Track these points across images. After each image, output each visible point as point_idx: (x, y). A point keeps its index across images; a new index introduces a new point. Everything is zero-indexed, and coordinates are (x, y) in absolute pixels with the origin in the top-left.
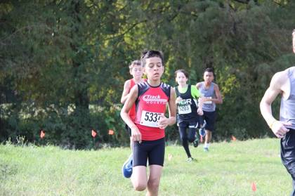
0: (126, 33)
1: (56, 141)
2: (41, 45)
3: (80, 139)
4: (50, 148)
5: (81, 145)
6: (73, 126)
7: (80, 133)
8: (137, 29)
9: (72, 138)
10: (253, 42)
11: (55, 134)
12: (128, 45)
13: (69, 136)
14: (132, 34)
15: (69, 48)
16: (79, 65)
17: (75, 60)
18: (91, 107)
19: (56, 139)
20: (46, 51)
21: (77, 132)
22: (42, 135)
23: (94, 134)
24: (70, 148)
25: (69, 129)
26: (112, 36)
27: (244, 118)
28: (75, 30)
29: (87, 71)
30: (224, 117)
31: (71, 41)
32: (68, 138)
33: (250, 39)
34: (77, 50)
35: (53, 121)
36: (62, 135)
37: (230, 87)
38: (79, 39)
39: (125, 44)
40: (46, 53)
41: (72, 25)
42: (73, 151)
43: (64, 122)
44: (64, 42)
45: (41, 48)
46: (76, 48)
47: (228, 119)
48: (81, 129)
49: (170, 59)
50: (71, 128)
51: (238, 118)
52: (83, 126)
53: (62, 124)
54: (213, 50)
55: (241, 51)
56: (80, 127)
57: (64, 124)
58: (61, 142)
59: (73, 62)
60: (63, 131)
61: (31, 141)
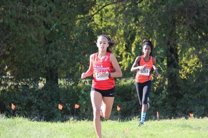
0: (96, 13)
2: (17, 23)
4: (19, 120)
5: (50, 117)
7: (50, 105)
8: (107, 11)
9: (41, 111)
11: (26, 107)
12: (98, 25)
13: (39, 109)
14: (101, 15)
15: (43, 26)
16: (51, 42)
17: (47, 38)
18: (61, 82)
19: (27, 111)
20: (21, 28)
21: (47, 105)
22: (13, 107)
23: (60, 107)
25: (40, 102)
26: (82, 16)
27: (204, 97)
28: (49, 9)
29: (59, 48)
30: (184, 96)
31: (45, 20)
32: (37, 110)
34: (49, 29)
35: (24, 94)
36: (32, 107)
37: (191, 68)
38: (52, 18)
39: (95, 24)
41: (46, 5)
42: (41, 123)
43: (35, 95)
44: (38, 20)
45: (17, 26)
46: (49, 26)
47: (189, 98)
48: (50, 102)
49: (136, 39)
50: (41, 100)
51: (198, 97)
52: (52, 100)
53: (33, 97)
54: (177, 32)
55: (203, 34)
56: (49, 100)
57: (35, 97)
58: (31, 113)
59: (46, 39)
60: (34, 103)
61: (2, 112)
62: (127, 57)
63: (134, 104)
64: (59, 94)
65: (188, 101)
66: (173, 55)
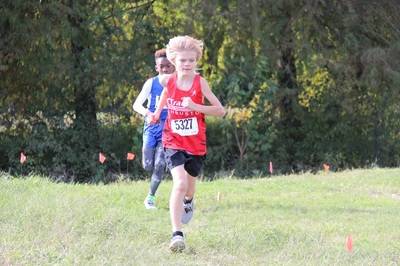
1: (44, 169)
2: (22, 18)
3: (83, 165)
4: (34, 180)
5: (84, 176)
6: (72, 146)
7: (83, 156)
9: (69, 165)
10: (356, 16)
11: (43, 159)
12: (160, 18)
13: (65, 162)
14: (165, 1)
15: (65, 23)
16: (81, 49)
17: (75, 43)
18: (101, 116)
19: (45, 166)
20: (30, 27)
21: (78, 156)
22: (23, 159)
23: (102, 158)
24: (67, 181)
25: (67, 150)
26: (134, 5)
27: (338, 136)
29: (95, 59)
30: (308, 135)
31: (70, 11)
32: (63, 165)
33: (351, 10)
34: (78, 26)
35: (40, 138)
36: (54, 159)
37: (317, 88)
38: (83, 8)
39: (155, 16)
40: (29, 31)
42: (71, 186)
43: (58, 139)
44: (58, 13)
45: (22, 22)
46: (77, 22)
47: (316, 138)
48: (84, 150)
49: (225, 42)
50: (69, 148)
51: (330, 137)
52: (87, 147)
53: (55, 142)
54: (293, 29)
55: (337, 30)
56: (83, 147)
57: (58, 142)
58: (52, 170)
59: (73, 45)
60: (56, 153)
61: (5, 168)
62: (210, 73)
63: (225, 151)
64: (98, 136)
65: (313, 144)
66: (287, 67)
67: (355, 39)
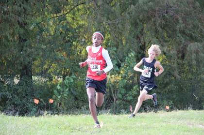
0: (68, 13)
3: (24, 106)
5: (24, 112)
6: (18, 94)
8: (78, 10)
9: (16, 105)
13: (14, 104)
14: (74, 14)
15: (17, 26)
16: (25, 40)
17: (22, 37)
18: (35, 78)
21: (21, 100)
23: (36, 101)
24: (14, 115)
25: (14, 97)
26: (55, 15)
27: (171, 92)
29: (33, 46)
31: (20, 19)
32: (13, 106)
33: (181, 21)
36: (7, 102)
39: (68, 22)
43: (10, 91)
44: (13, 20)
46: (23, 25)
48: (24, 97)
50: (16, 96)
51: (166, 92)
52: (27, 95)
53: (8, 93)
56: (24, 95)
57: (10, 92)
58: (6, 108)
59: (20, 38)
60: (9, 99)
64: (33, 89)
67: (182, 37)
